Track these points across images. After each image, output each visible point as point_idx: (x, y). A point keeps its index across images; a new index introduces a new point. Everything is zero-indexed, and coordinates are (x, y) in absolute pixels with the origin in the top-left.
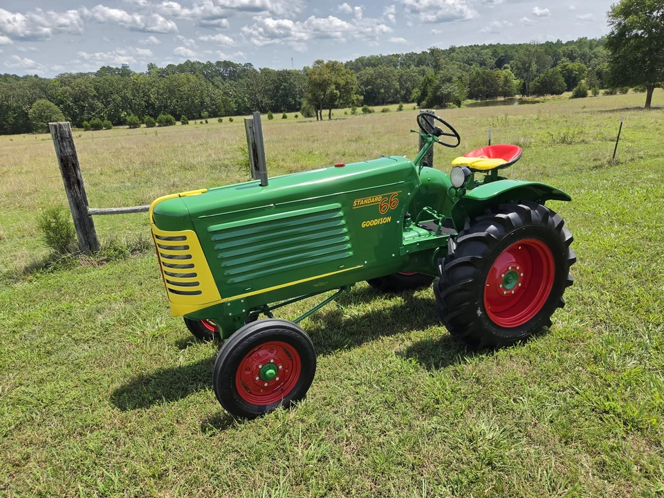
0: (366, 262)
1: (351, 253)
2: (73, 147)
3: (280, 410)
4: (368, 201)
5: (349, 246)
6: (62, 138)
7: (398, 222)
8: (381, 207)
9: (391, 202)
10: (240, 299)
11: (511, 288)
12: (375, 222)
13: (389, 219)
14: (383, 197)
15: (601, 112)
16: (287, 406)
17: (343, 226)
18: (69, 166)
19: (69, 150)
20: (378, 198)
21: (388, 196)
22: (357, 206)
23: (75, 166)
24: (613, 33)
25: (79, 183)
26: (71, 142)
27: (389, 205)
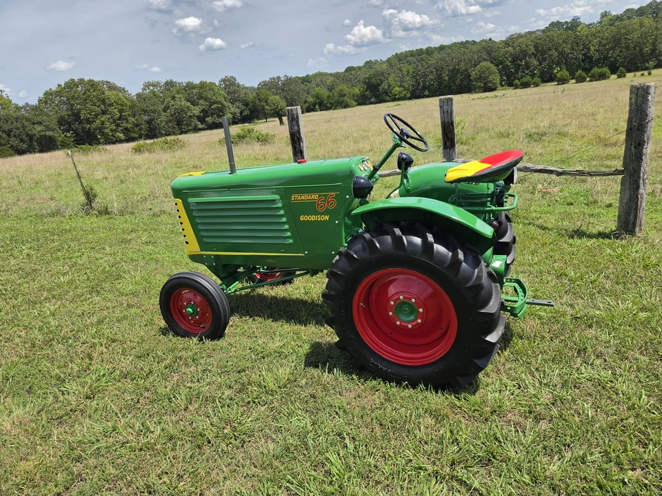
0: (306, 252)
1: (291, 241)
2: (298, 126)
3: (195, 340)
4: (305, 197)
5: (289, 234)
6: (293, 119)
7: (337, 222)
8: (318, 205)
9: (328, 202)
10: (211, 255)
11: (408, 321)
12: (313, 218)
13: (327, 218)
14: (319, 196)
16: (201, 340)
17: (282, 216)
18: (296, 139)
19: (296, 128)
20: (315, 197)
21: (326, 196)
22: (294, 200)
23: (300, 139)
25: (302, 152)
26: (298, 122)
27: (326, 205)
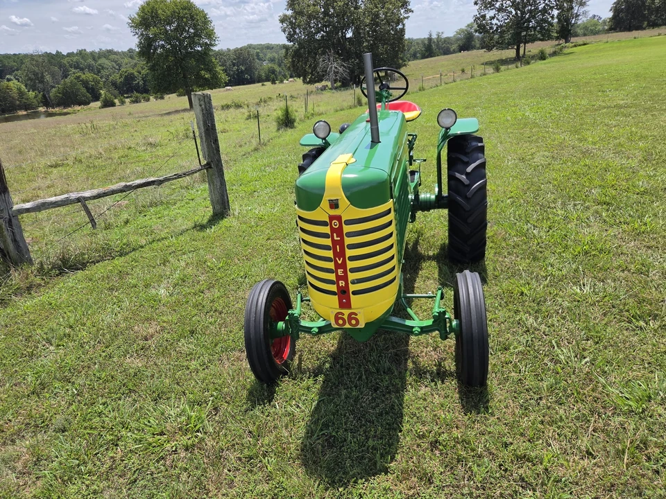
15: (169, 114)
24: (141, 43)
